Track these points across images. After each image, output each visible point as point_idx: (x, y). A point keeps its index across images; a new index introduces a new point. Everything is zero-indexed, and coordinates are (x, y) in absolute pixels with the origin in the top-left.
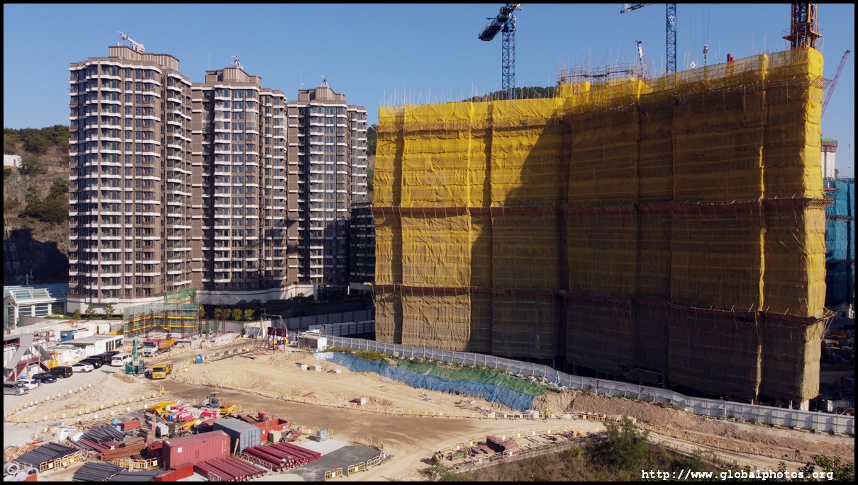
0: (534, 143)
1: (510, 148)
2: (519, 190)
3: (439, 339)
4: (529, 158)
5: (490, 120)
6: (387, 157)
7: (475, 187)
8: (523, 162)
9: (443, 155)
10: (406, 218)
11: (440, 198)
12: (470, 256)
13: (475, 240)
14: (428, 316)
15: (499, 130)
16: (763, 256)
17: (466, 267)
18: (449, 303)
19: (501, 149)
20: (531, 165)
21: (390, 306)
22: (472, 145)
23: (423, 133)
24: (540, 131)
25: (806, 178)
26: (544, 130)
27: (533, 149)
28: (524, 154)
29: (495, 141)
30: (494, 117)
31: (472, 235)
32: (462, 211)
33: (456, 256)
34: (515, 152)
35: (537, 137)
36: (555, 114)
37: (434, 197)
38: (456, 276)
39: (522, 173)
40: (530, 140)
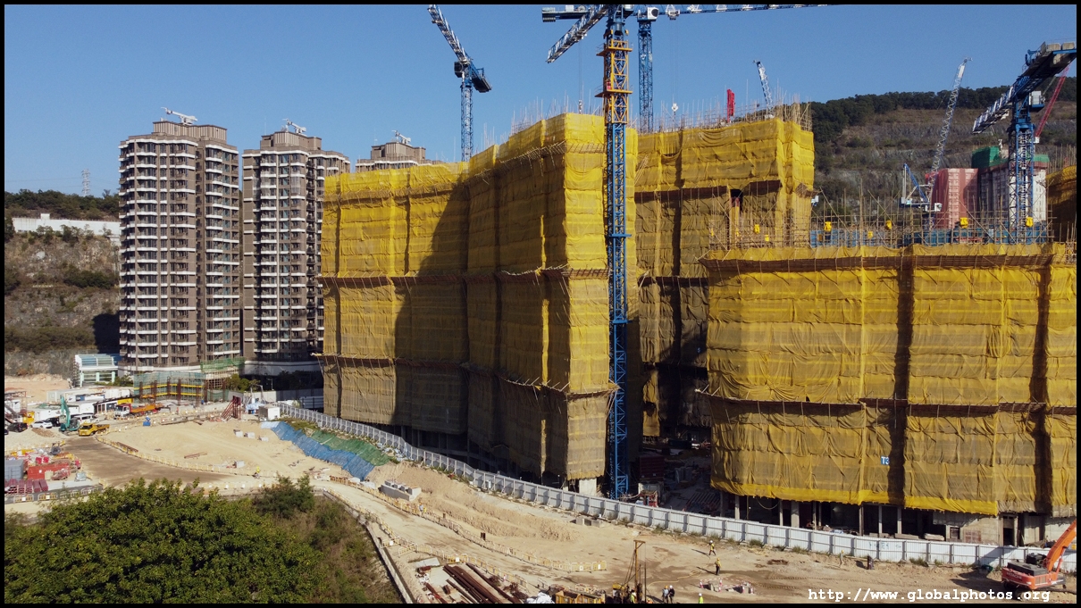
0: (443, 210)
1: (424, 214)
2: (430, 259)
3: (370, 411)
4: (440, 225)
5: (408, 186)
6: (330, 226)
7: (398, 256)
8: (434, 229)
9: (371, 224)
10: (343, 289)
11: (369, 268)
12: (393, 327)
13: (399, 310)
14: (361, 388)
15: (416, 196)
16: (546, 328)
17: (390, 338)
18: (376, 375)
19: (418, 217)
20: (440, 234)
21: (334, 376)
22: (394, 211)
23: (354, 201)
24: (447, 197)
26: (452, 196)
27: (445, 215)
28: (435, 220)
29: (413, 209)
30: (411, 184)
31: (395, 305)
32: (384, 281)
33: (382, 327)
34: (428, 219)
35: (446, 203)
36: (459, 180)
37: (365, 267)
38: (383, 348)
39: (433, 241)
40: (439, 206)
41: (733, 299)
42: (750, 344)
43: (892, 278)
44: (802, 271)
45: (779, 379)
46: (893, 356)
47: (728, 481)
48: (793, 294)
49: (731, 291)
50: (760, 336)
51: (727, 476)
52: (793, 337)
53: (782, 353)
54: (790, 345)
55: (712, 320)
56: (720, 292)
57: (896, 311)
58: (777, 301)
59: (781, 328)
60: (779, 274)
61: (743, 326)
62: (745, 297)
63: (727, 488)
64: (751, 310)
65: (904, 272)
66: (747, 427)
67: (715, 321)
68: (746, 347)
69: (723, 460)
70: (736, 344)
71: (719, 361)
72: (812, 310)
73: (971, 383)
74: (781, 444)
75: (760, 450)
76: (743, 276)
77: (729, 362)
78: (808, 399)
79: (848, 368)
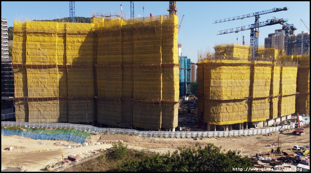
0: (83, 40)
1: (74, 42)
2: (78, 58)
3: (45, 118)
4: (81, 46)
5: (65, 30)
6: (19, 43)
7: (59, 57)
8: (79, 47)
9: (45, 43)
10: (29, 69)
11: (44, 61)
12: (58, 84)
13: (60, 78)
14: (40, 109)
15: (69, 34)
16: (162, 82)
17: (56, 89)
18: (50, 104)
19: (70, 42)
20: (82, 49)
21: (22, 106)
22: (58, 40)
23: (36, 33)
25: (174, 57)
26: (87, 35)
27: (83, 43)
28: (80, 44)
29: (68, 39)
30: (67, 29)
31: (59, 76)
32: (54, 66)
33: (52, 84)
34: (76, 43)
35: (85, 38)
36: (91, 30)
37: (42, 60)
38: (52, 93)
39: (79, 52)
40: (82, 39)
41: (218, 73)
42: (223, 85)
43: (249, 68)
44: (233, 66)
45: (229, 94)
46: (249, 87)
47: (216, 122)
48: (231, 72)
49: (218, 71)
50: (225, 83)
51: (216, 121)
52: (231, 83)
53: (229, 87)
54: (231, 85)
55: (212, 79)
56: (214, 71)
57: (249, 76)
58: (228, 74)
59: (229, 81)
60: (229, 67)
61: (221, 80)
62: (221, 73)
63: (215, 123)
64: (223, 76)
65: (252, 67)
66: (222, 107)
67: (213, 79)
68: (222, 86)
69: (214, 116)
70: (219, 85)
71: (214, 90)
72: (235, 76)
73: (263, 92)
74: (229, 110)
75: (224, 113)
76: (221, 67)
77: (217, 90)
78: (235, 98)
79: (242, 90)
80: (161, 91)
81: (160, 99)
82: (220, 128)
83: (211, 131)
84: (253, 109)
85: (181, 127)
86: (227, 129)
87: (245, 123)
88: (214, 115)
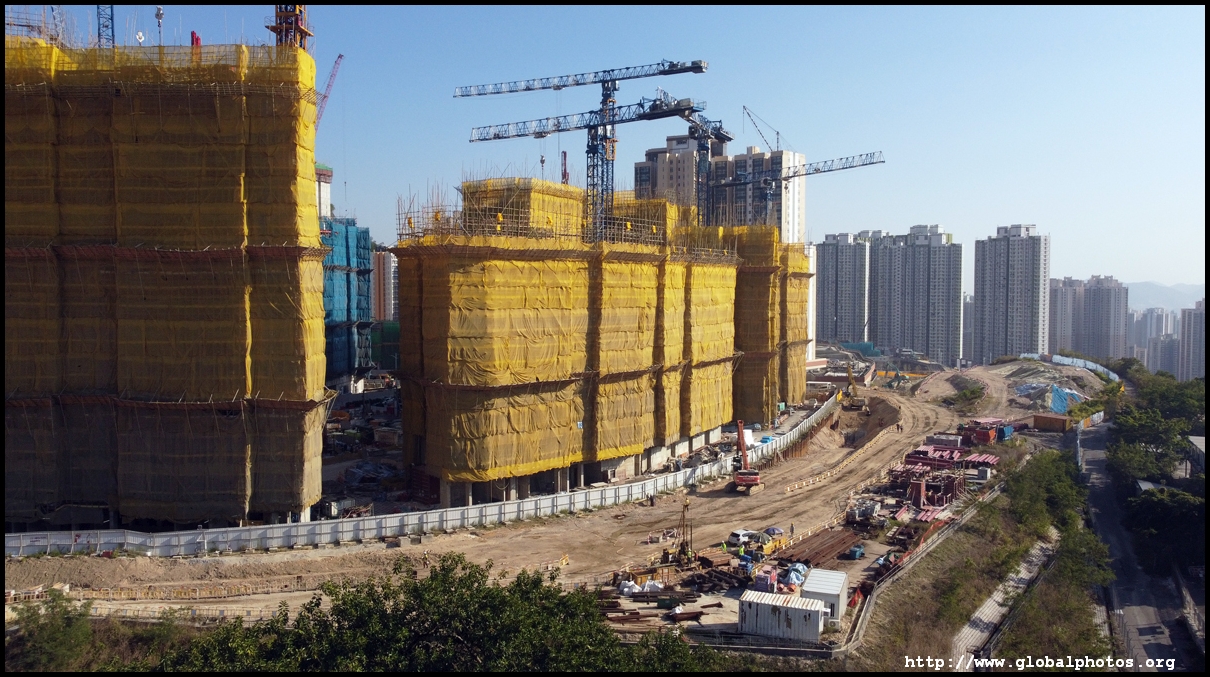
16: (248, 323)
25: (299, 220)
41: (476, 286)
42: (494, 331)
43: (585, 269)
44: (530, 261)
45: (517, 364)
46: (584, 335)
47: (471, 471)
48: (524, 281)
49: (475, 278)
50: (502, 323)
51: (470, 465)
52: (525, 321)
53: (518, 338)
54: (523, 330)
55: (454, 308)
56: (461, 279)
57: (587, 297)
58: (512, 289)
59: (516, 314)
60: (514, 262)
61: (488, 314)
62: (488, 285)
63: (470, 477)
64: (495, 297)
65: (594, 266)
66: (492, 413)
67: (457, 310)
68: (492, 333)
69: (465, 450)
70: (481, 331)
71: (462, 350)
72: (539, 298)
73: (631, 353)
74: (518, 424)
75: (502, 434)
76: (487, 263)
77: (474, 350)
78: (537, 379)
79: (564, 348)
80: (248, 360)
81: (244, 391)
82: (487, 493)
83: (453, 505)
84: (599, 415)
85: (337, 501)
86: (513, 493)
87: (574, 467)
88: (466, 445)
